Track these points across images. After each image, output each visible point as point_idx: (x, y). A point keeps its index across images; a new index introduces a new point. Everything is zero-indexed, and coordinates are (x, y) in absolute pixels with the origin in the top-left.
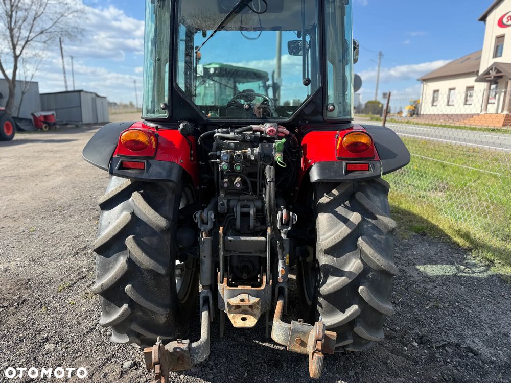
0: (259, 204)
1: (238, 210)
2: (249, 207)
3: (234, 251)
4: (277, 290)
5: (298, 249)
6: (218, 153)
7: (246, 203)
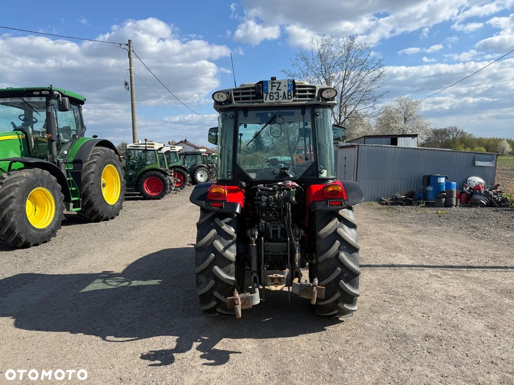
0: (282, 226)
1: (271, 229)
2: (277, 227)
3: (270, 252)
4: (294, 273)
5: (307, 255)
6: (259, 198)
7: (275, 225)
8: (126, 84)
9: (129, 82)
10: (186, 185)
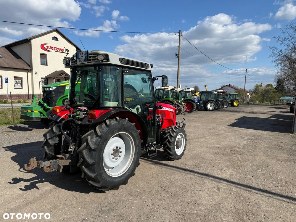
8: (176, 54)
9: (178, 53)
10: (193, 110)
